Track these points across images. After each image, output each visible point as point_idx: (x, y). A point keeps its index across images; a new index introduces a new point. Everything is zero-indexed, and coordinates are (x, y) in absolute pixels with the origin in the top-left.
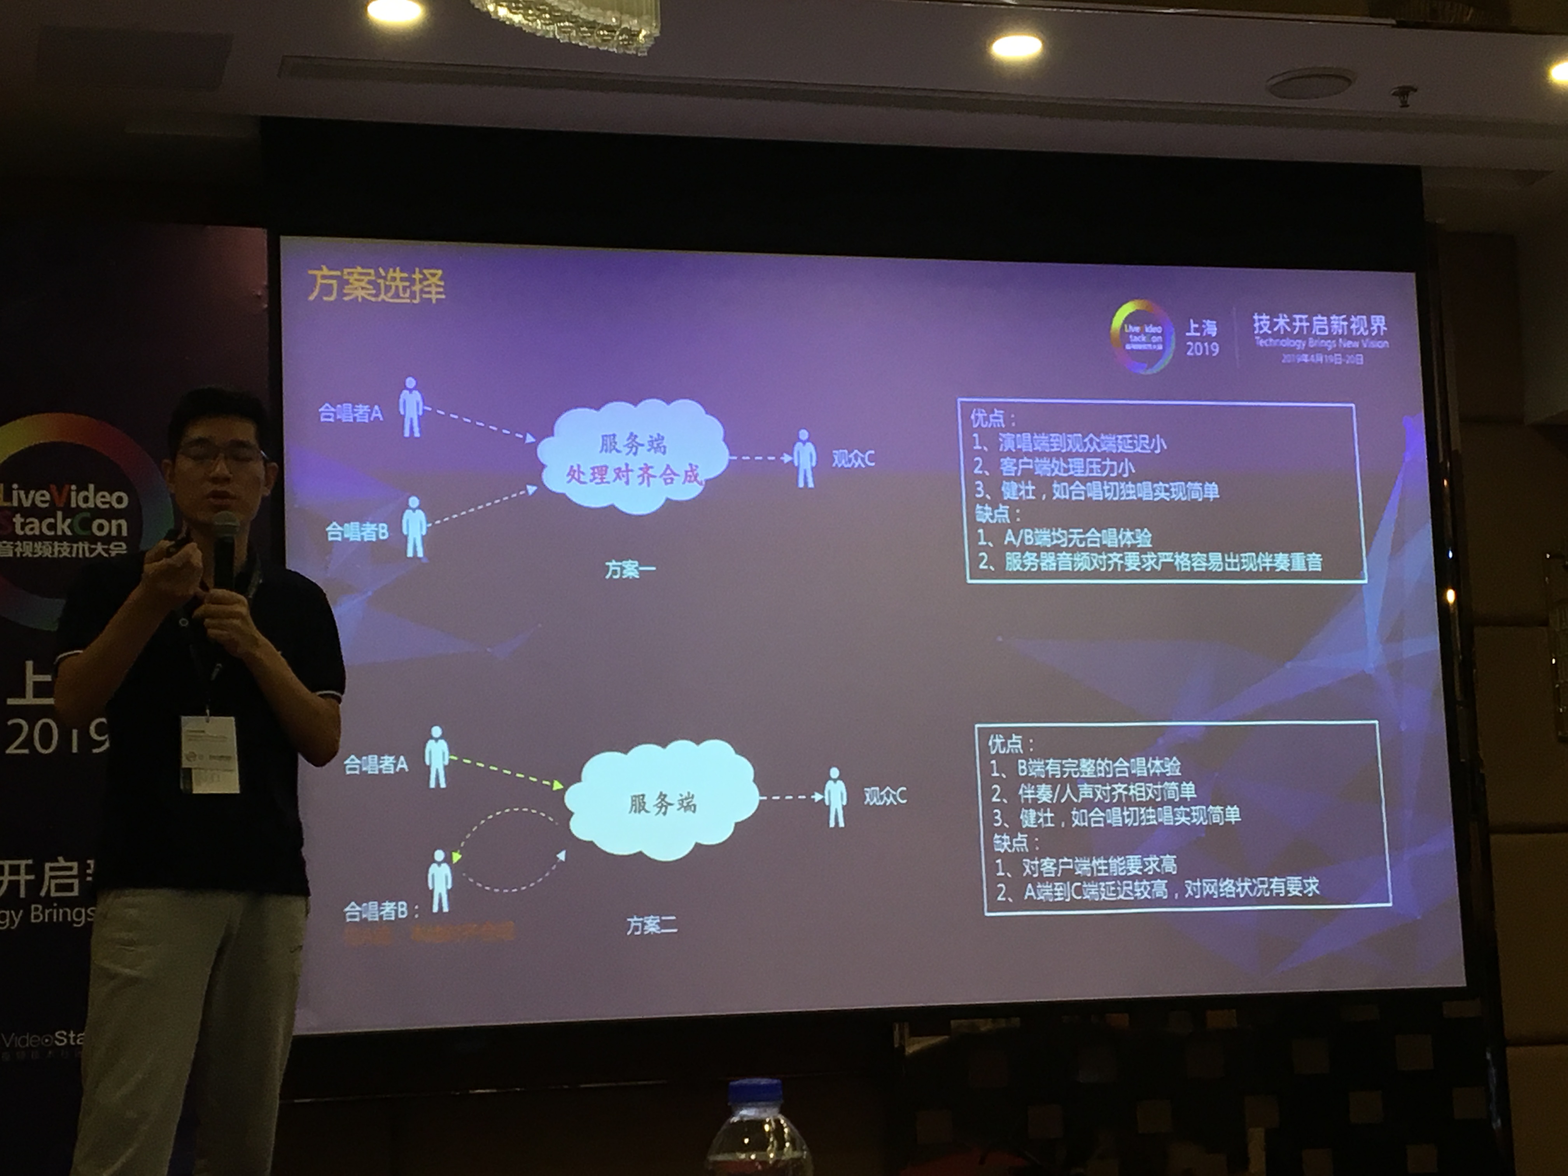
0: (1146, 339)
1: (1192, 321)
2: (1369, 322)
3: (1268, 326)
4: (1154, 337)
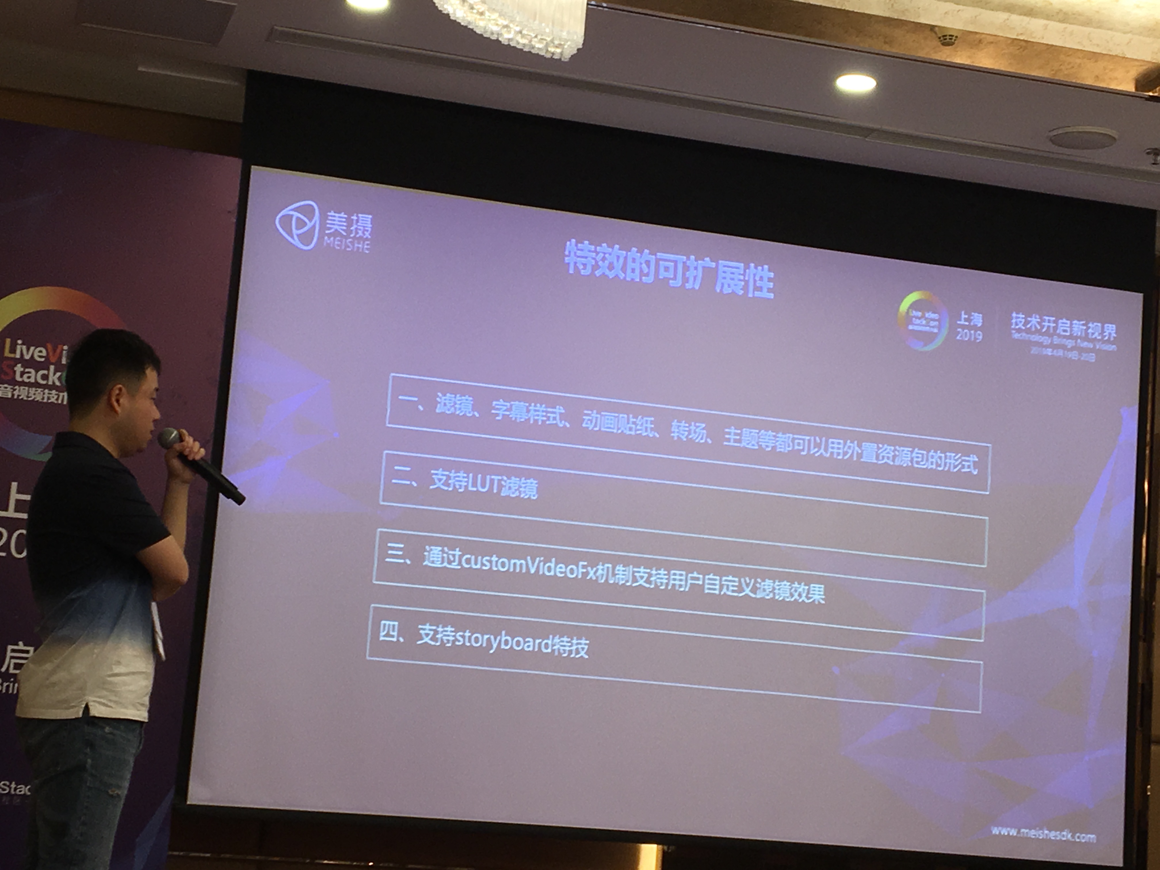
0: (925, 323)
1: (963, 312)
2: (1103, 327)
3: (1022, 323)
4: (931, 322)
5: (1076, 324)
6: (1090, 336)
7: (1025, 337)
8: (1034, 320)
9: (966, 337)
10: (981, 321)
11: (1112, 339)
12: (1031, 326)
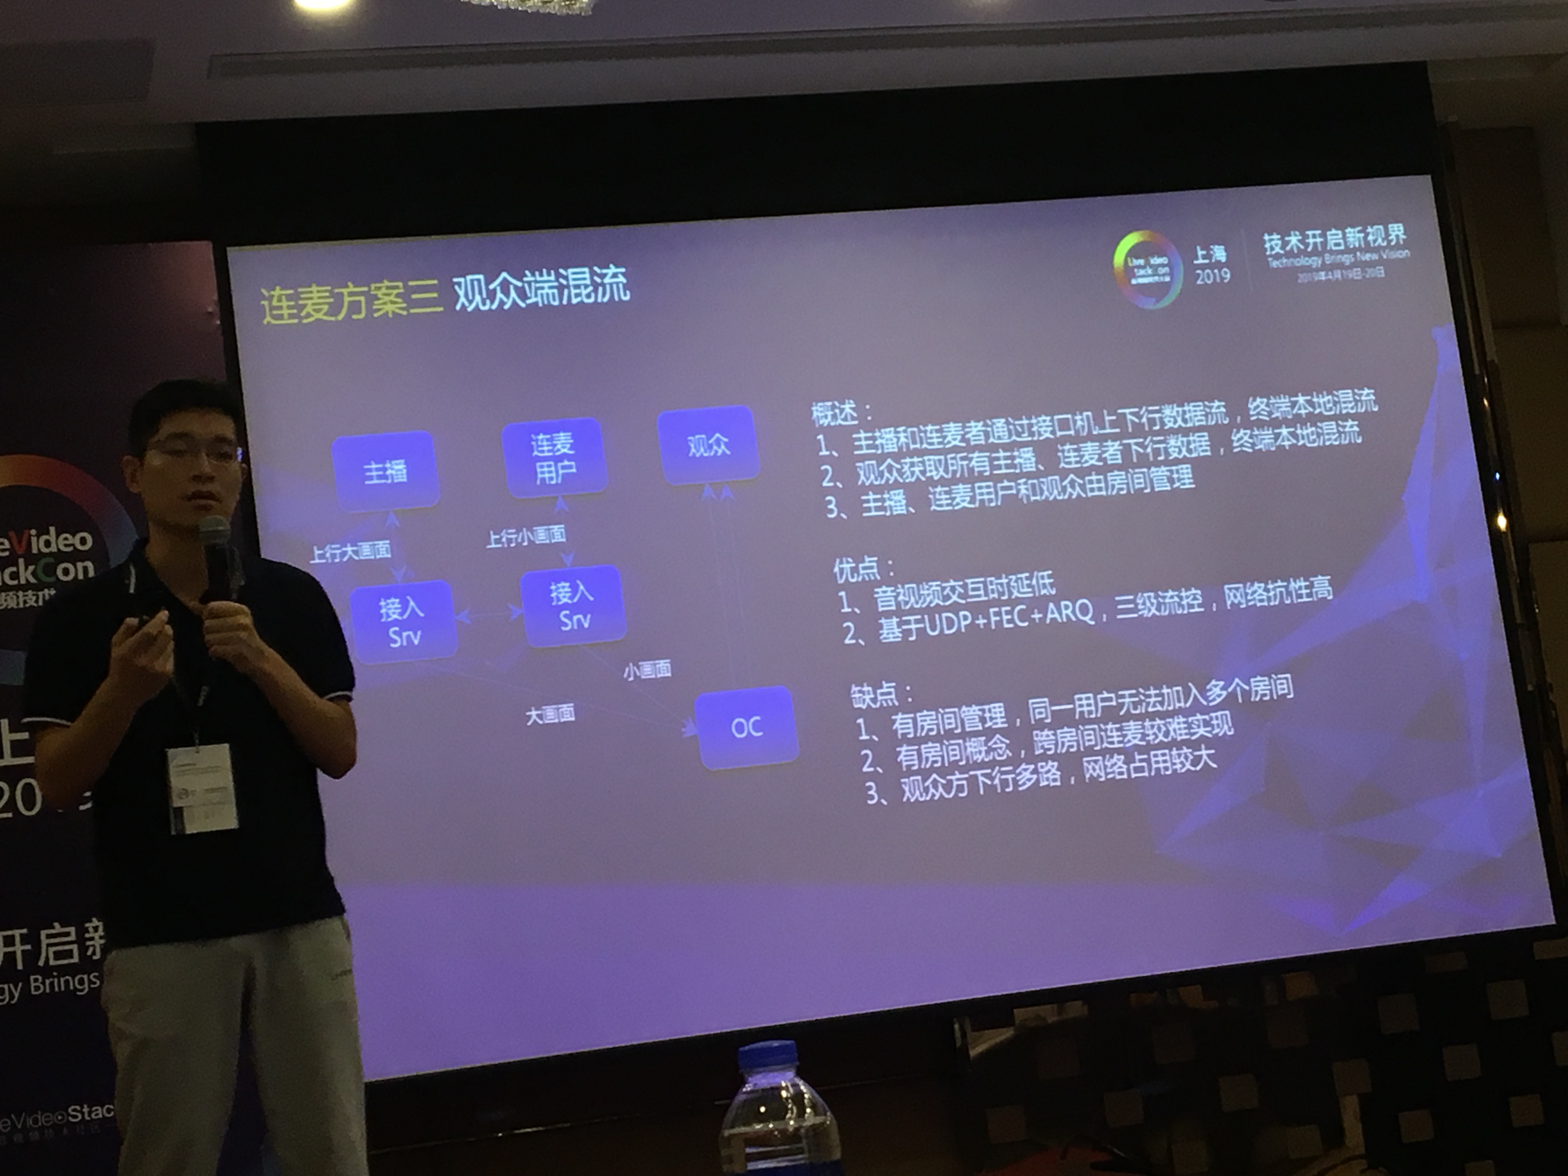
0: (1152, 271)
1: (1198, 248)
2: (1386, 230)
4: (1160, 269)
5: (1350, 233)
6: (1372, 245)
7: (1286, 263)
8: (1294, 240)
9: (1209, 278)
10: (1224, 254)
11: (1401, 242)
12: (1292, 249)
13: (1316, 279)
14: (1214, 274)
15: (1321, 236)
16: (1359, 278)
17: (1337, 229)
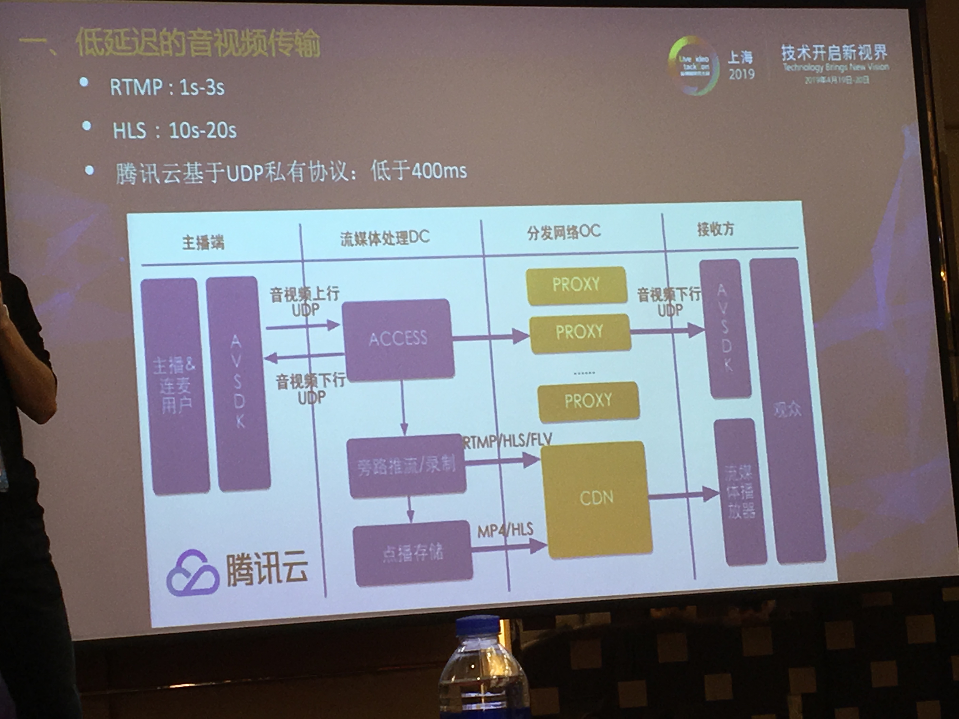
0: (697, 67)
1: (732, 53)
2: (873, 48)
3: (793, 54)
4: (703, 66)
5: (846, 48)
6: (861, 58)
7: (797, 68)
8: (804, 51)
9: (739, 76)
10: (751, 58)
11: (883, 58)
12: (802, 57)
13: (818, 81)
14: (743, 73)
15: (824, 49)
16: (851, 83)
17: (836, 45)
